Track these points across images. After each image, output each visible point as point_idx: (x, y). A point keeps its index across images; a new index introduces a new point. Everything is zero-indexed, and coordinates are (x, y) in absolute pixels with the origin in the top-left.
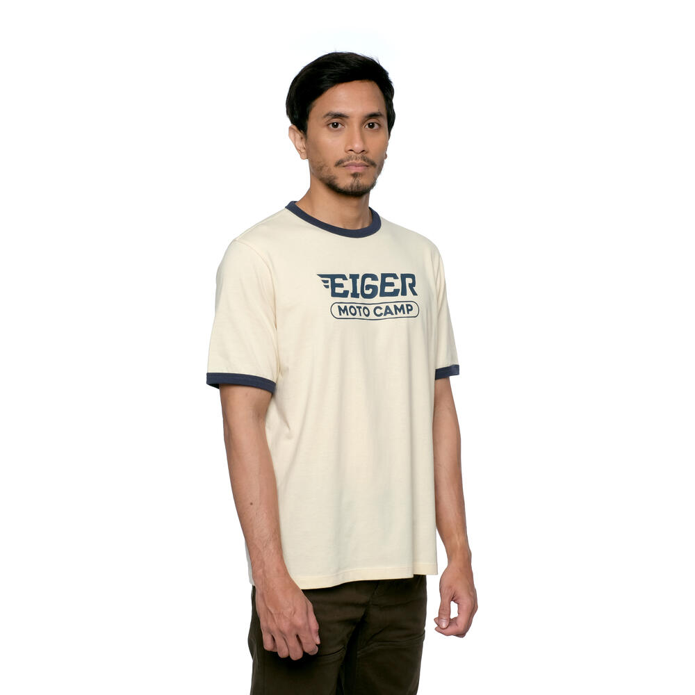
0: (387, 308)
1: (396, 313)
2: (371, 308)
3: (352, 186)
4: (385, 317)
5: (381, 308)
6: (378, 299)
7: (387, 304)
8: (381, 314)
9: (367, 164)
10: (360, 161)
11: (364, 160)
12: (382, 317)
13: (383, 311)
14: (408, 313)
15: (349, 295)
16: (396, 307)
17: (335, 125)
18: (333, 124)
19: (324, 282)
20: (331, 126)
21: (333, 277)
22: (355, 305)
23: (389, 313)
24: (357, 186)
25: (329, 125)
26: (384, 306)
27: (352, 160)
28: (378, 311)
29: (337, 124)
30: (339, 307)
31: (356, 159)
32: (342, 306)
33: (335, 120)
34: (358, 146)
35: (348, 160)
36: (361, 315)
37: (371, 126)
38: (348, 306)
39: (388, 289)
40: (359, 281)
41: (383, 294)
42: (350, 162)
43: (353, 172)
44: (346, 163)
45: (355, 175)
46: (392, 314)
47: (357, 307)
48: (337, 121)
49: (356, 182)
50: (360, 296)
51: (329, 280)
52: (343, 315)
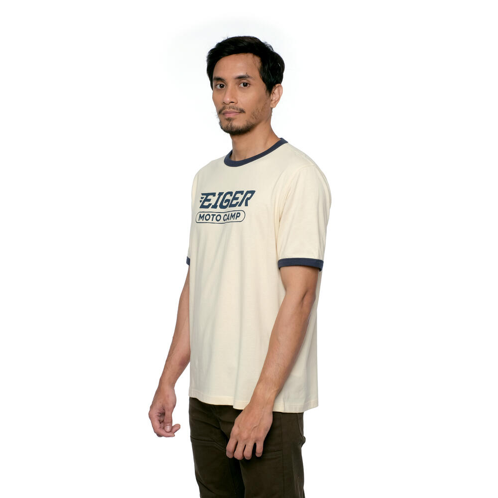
0: (229, 215)
2: (223, 215)
3: (227, 127)
6: (227, 209)
7: (229, 213)
9: (237, 111)
10: (230, 110)
12: (226, 221)
13: (227, 217)
14: (236, 219)
15: (211, 206)
16: (232, 215)
17: (222, 86)
19: (201, 198)
20: (219, 87)
21: (208, 195)
22: (211, 214)
24: (231, 127)
27: (225, 109)
30: (200, 215)
32: (202, 214)
33: (220, 83)
34: (228, 99)
36: (212, 220)
37: (245, 85)
38: (206, 214)
39: (234, 202)
40: (222, 197)
41: (231, 205)
43: (227, 117)
44: (223, 112)
46: (229, 220)
49: (230, 124)
50: (218, 207)
51: (205, 196)
52: (201, 221)
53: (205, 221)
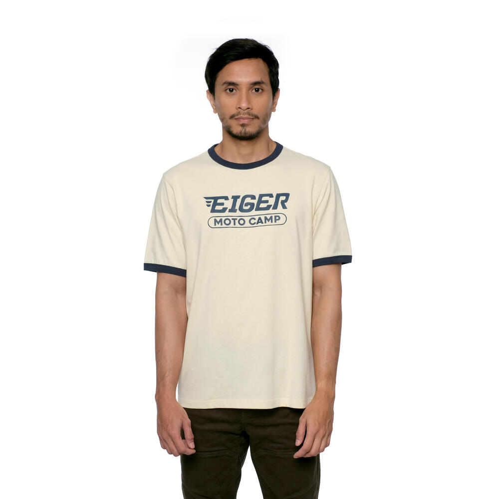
0: (260, 219)
1: (265, 222)
2: (247, 219)
3: (241, 133)
4: (257, 225)
5: (255, 219)
6: (254, 212)
7: (259, 216)
8: (255, 223)
9: (251, 117)
10: (246, 116)
11: (249, 115)
12: (255, 225)
13: (256, 221)
14: (275, 222)
15: (228, 210)
16: (266, 218)
17: (231, 90)
18: (230, 89)
19: (207, 202)
20: (228, 91)
21: (216, 199)
23: (260, 222)
24: (245, 133)
25: (226, 90)
26: (257, 218)
27: (240, 115)
28: (253, 221)
29: (233, 89)
30: (215, 220)
31: (243, 114)
32: (218, 219)
33: (231, 87)
34: (244, 105)
35: (238, 115)
36: (235, 224)
37: (257, 90)
38: (223, 219)
39: (262, 205)
40: (239, 201)
41: (258, 209)
42: (239, 116)
43: (241, 123)
44: (236, 117)
45: (243, 125)
46: (262, 223)
47: (232, 219)
48: (232, 87)
49: (244, 130)
50: (238, 211)
51: (213, 201)
52: (217, 225)
53: (224, 225)
